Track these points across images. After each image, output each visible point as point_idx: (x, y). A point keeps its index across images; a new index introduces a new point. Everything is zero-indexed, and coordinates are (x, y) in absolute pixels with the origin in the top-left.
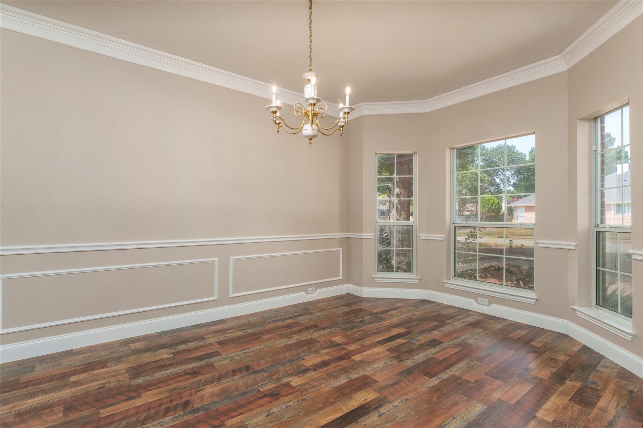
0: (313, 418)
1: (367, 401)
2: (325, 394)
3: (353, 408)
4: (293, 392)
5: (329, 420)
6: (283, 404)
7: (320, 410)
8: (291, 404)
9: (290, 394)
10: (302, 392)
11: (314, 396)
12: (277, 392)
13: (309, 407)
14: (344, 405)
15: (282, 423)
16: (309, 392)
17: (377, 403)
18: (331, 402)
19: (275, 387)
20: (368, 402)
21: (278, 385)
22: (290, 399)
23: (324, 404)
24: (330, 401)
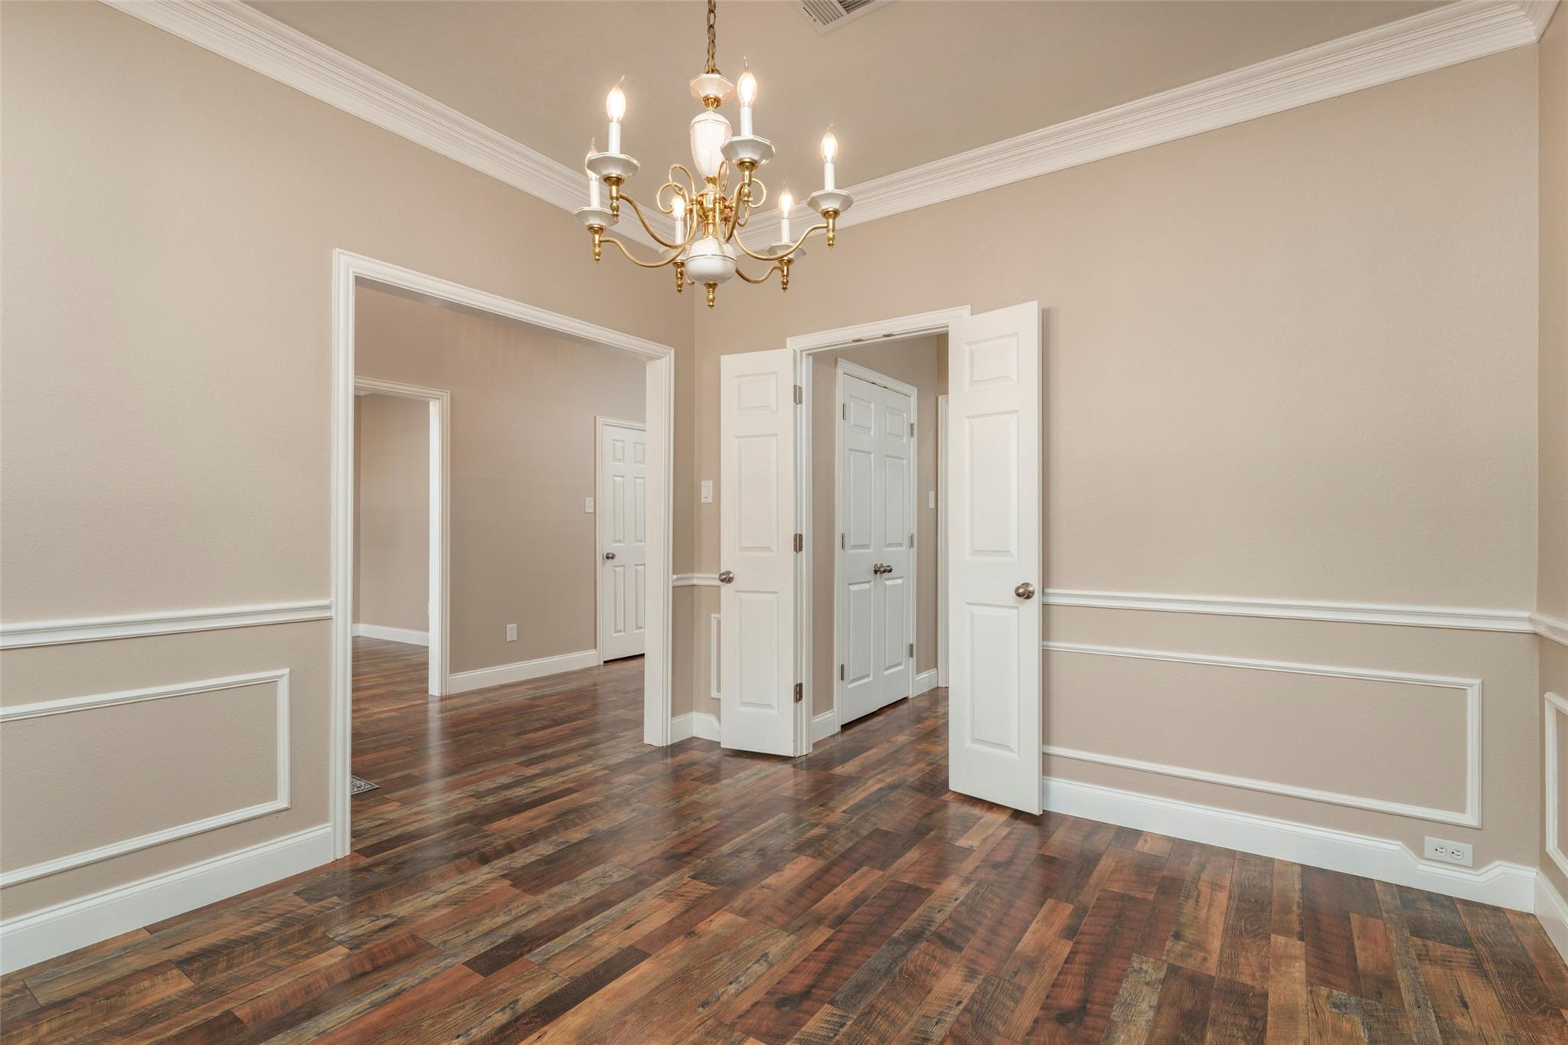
0: (669, 969)
1: (537, 1033)
2: (653, 1033)
3: (577, 1009)
4: (744, 1021)
5: (634, 972)
6: (748, 983)
7: (657, 988)
8: (732, 989)
9: (748, 1011)
10: (718, 1026)
11: (682, 1020)
12: (786, 1009)
13: (685, 990)
14: (600, 1010)
15: (729, 949)
16: (700, 1028)
17: (511, 1033)
18: (633, 1014)
19: (804, 1025)
20: (535, 1032)
21: (799, 1033)
22: (738, 999)
23: (652, 1003)
24: (638, 1013)
